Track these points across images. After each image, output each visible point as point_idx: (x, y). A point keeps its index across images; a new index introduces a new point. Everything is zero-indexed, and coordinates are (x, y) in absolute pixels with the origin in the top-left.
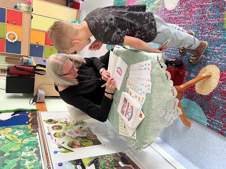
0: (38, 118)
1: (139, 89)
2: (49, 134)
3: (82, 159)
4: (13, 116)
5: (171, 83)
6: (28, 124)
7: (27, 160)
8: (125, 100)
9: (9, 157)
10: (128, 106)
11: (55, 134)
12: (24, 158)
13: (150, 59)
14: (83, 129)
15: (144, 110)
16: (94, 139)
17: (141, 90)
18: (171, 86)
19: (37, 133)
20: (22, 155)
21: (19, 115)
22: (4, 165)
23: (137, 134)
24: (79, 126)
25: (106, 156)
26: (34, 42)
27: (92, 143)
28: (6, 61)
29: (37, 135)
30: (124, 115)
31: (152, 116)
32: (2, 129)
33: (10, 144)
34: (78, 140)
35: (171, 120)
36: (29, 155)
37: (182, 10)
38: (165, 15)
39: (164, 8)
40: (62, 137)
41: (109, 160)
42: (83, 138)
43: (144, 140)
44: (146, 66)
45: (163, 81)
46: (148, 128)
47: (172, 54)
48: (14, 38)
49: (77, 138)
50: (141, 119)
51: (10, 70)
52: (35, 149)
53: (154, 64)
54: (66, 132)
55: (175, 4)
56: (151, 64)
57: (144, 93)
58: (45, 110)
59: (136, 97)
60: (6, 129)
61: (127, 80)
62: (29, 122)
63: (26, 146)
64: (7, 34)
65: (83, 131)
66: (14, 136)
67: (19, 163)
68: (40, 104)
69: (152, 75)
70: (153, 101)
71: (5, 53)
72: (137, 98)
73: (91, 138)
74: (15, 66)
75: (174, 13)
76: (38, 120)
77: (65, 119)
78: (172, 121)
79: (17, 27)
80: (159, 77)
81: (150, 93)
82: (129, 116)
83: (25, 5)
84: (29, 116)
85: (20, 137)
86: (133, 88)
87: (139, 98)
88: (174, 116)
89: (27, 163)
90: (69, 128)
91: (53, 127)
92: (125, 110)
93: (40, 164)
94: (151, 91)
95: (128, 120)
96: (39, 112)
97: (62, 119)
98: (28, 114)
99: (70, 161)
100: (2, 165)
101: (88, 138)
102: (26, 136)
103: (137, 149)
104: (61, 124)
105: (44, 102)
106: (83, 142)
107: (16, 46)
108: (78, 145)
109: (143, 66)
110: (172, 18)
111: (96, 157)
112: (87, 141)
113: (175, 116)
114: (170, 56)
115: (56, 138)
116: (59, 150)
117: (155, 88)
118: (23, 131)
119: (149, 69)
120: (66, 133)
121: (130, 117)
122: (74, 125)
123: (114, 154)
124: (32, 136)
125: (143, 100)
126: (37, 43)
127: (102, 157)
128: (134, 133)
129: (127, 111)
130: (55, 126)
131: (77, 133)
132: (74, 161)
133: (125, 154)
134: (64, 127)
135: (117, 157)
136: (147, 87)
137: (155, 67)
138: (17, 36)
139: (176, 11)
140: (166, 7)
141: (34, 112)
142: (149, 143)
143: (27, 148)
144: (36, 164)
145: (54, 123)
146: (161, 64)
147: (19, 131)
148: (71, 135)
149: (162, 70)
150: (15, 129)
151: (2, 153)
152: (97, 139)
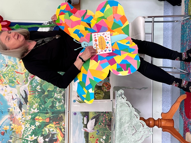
3: (89, 113)
7: (57, 102)
9: (48, 96)
12: (56, 99)
16: (107, 91)
20: (55, 96)
22: (45, 103)
25: (106, 114)
27: (103, 96)
36: (59, 97)
41: (107, 118)
42: (99, 88)
52: (63, 92)
73: (105, 89)
99: (81, 112)
111: (99, 113)
116: (77, 99)
144: (62, 107)
151: (43, 91)
152: (109, 92)
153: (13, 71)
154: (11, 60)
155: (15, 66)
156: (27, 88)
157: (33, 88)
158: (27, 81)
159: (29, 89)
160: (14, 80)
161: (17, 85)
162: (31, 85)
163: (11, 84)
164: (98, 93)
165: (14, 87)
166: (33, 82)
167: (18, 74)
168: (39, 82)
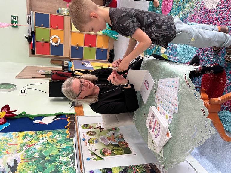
0: (75, 122)
1: (166, 106)
2: (84, 140)
3: (112, 169)
4: (54, 120)
5: (201, 103)
6: (67, 128)
7: (64, 165)
8: (153, 116)
9: (49, 161)
10: (156, 122)
11: (89, 140)
12: (61, 163)
13: (178, 77)
14: (115, 136)
15: (171, 130)
16: (125, 147)
17: (168, 107)
18: (201, 105)
19: (74, 138)
20: (60, 160)
21: (60, 119)
22: (44, 169)
23: (164, 152)
24: (112, 132)
25: (135, 167)
26: (74, 44)
27: (123, 151)
28: (51, 63)
29: (73, 140)
30: (152, 131)
31: (179, 136)
32: (45, 133)
33: (51, 148)
35: (202, 140)
36: (65, 160)
37: (223, 9)
38: (205, 15)
39: (203, 7)
40: (95, 144)
41: (138, 171)
42: (115, 145)
43: (171, 159)
44: (174, 83)
45: (192, 101)
46: (175, 147)
47: (211, 59)
48: (57, 42)
49: (108, 145)
50: (168, 138)
51: (52, 76)
52: (71, 155)
53: (181, 83)
55: (215, 3)
56: (178, 82)
57: (171, 111)
58: (82, 114)
59: (164, 113)
60: (48, 133)
61: (155, 94)
62: (67, 126)
63: (64, 151)
64: (51, 38)
65: (115, 138)
66: (54, 140)
67: (56, 167)
68: (78, 107)
69: (180, 94)
70: (180, 122)
71: (50, 55)
72: (164, 115)
73: (122, 145)
74: (56, 73)
75: (215, 13)
76: (75, 124)
77: (99, 124)
78: (204, 141)
79: (60, 31)
80: (186, 97)
81: (177, 113)
82: (156, 132)
83: (66, 9)
84: (68, 120)
85: (59, 141)
86: (161, 104)
87: (167, 116)
88: (206, 136)
89: (64, 167)
90: (102, 134)
91: (87, 133)
92: (153, 125)
93: (75, 170)
94: (178, 111)
95: (156, 137)
96: (76, 116)
97: (96, 124)
98: (67, 118)
99: (100, 170)
100: (43, 168)
101: (120, 146)
102: (64, 141)
103: (165, 167)
104: (96, 129)
105: (81, 106)
106: (114, 150)
107: (59, 49)
108: (109, 153)
109: (171, 83)
110: (212, 18)
111: (125, 167)
112: (119, 150)
113: (208, 136)
114: (210, 61)
115: (90, 144)
116: (91, 157)
117: (183, 108)
118: (62, 135)
119: (176, 87)
120: (99, 140)
121: (157, 134)
122: (107, 131)
123: (144, 164)
124: (70, 141)
125: (170, 118)
126: (77, 44)
127: (132, 167)
128: (161, 150)
129: (154, 127)
130: (90, 131)
131: (110, 140)
132: (104, 170)
133: (155, 165)
134: (97, 133)
135: (147, 168)
136: (174, 106)
137: (182, 86)
138: (59, 40)
139: (217, 11)
140: (206, 6)
141: (72, 116)
142: (177, 162)
143: (64, 152)
144: (71, 170)
145: (89, 129)
146: (189, 84)
147: (59, 136)
148: (104, 142)
149: (190, 90)
150: (56, 133)
151: (43, 157)
152: (128, 148)
153: (5, 144)
154: (6, 136)
155: (9, 140)
157: (28, 155)
160: (2, 151)
161: (6, 155)
162: (26, 153)
164: (116, 149)
166: (30, 150)
167: (10, 146)
168: (39, 149)
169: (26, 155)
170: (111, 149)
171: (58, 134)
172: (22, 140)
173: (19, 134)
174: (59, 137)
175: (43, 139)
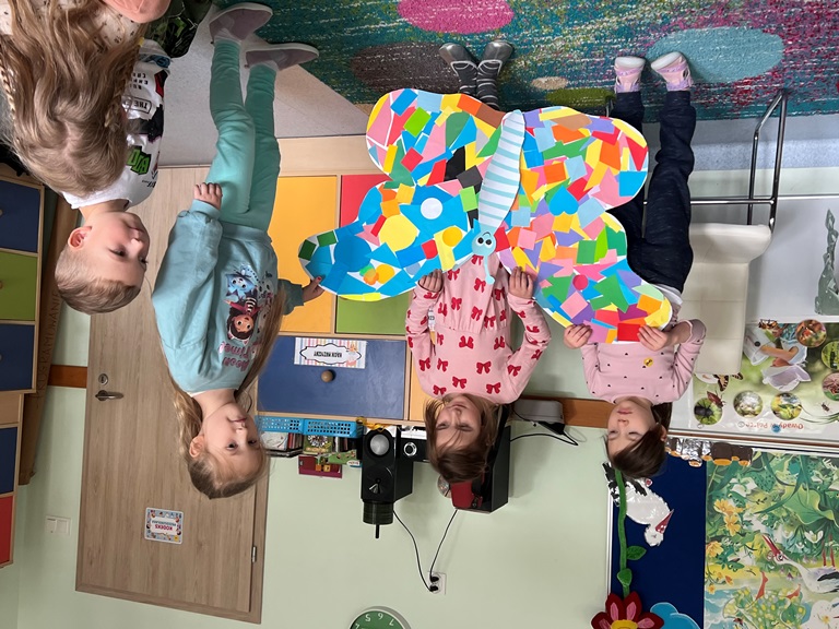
6: (703, 462)
16: (824, 333)
19: (755, 449)
24: (750, 348)
32: (717, 517)
33: (790, 506)
34: (819, 372)
40: (800, 405)
49: (812, 375)
52: (827, 465)
54: (778, 388)
60: (719, 511)
63: (808, 479)
66: (759, 497)
73: (817, 338)
85: (764, 487)
90: (754, 377)
91: (744, 414)
97: (697, 380)
101: (815, 344)
102: (764, 475)
104: (727, 388)
106: (831, 363)
112: (832, 353)
115: (800, 417)
118: (735, 477)
122: (746, 360)
124: (768, 461)
130: (736, 405)
131: (784, 363)
143: (814, 479)
145: (720, 404)
147: (736, 485)
150: (725, 490)
151: (824, 524)
152: (828, 325)
153: (757, 604)
154: (723, 605)
155: (742, 597)
156: (814, 569)
157: (812, 554)
158: (788, 567)
159: (814, 566)
160: (786, 607)
161: (800, 599)
162: (801, 559)
163: (798, 616)
164: (832, 360)
165: (808, 608)
166: (791, 550)
167: (767, 593)
168: (792, 534)
169: (807, 558)
170: (828, 372)
171: (731, 487)
172: (746, 568)
173: (714, 577)
174: (744, 485)
175: (749, 523)
